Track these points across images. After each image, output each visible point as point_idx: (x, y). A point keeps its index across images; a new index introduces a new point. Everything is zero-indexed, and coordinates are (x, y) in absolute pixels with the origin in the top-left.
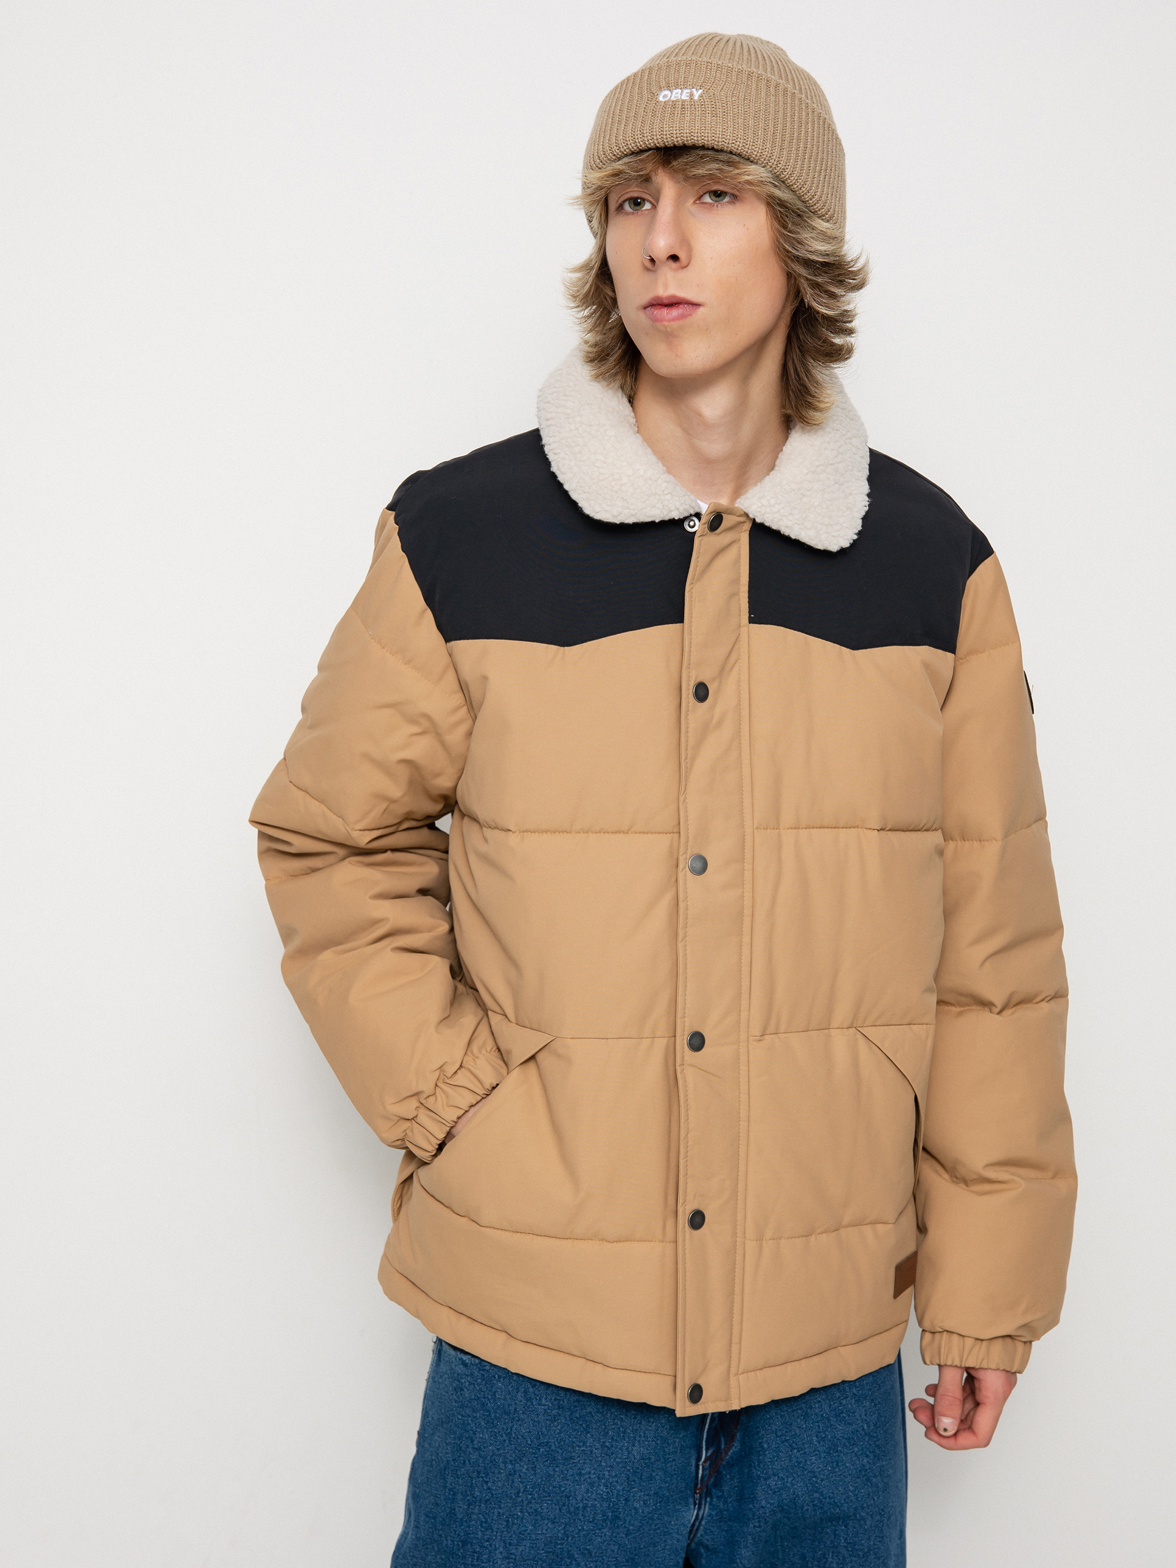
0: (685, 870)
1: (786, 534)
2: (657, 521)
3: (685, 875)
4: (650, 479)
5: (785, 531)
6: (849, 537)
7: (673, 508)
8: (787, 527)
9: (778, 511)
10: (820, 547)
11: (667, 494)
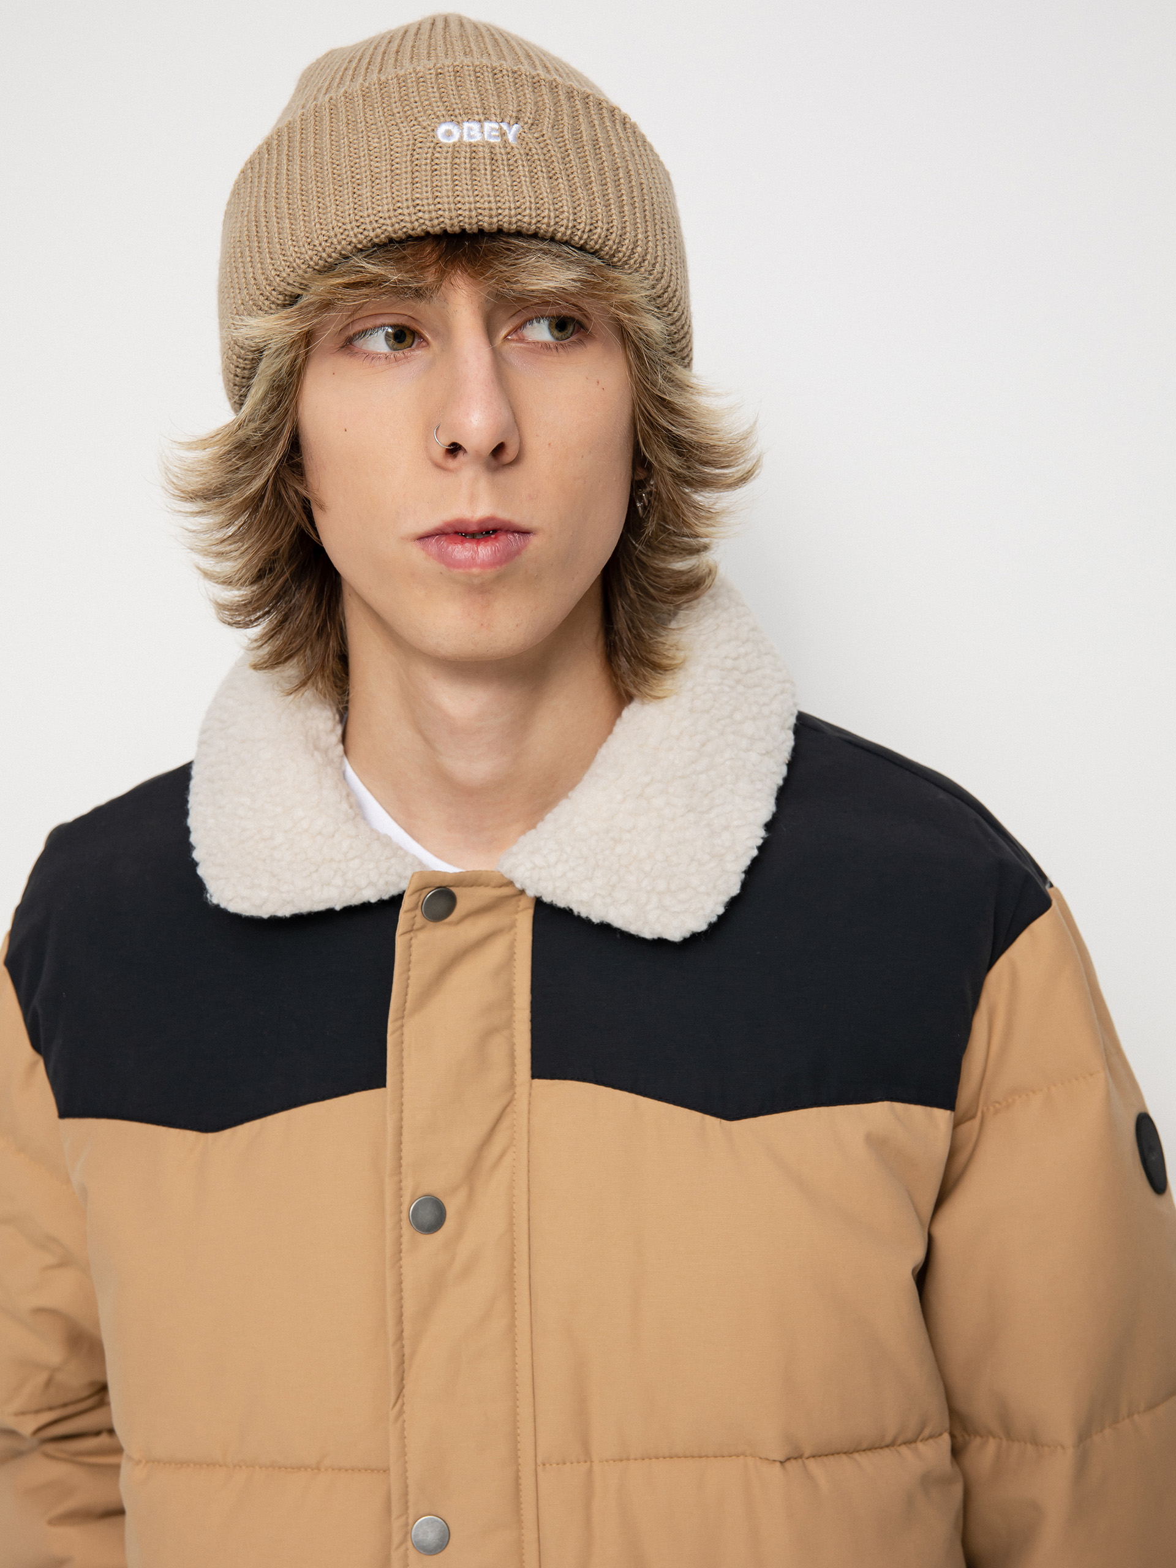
0: (403, 1548)
1: (584, 915)
2: (338, 908)
3: (406, 1556)
4: (320, 833)
5: (581, 909)
6: (708, 911)
7: (363, 883)
8: (581, 902)
9: (564, 875)
10: (648, 934)
11: (352, 859)
